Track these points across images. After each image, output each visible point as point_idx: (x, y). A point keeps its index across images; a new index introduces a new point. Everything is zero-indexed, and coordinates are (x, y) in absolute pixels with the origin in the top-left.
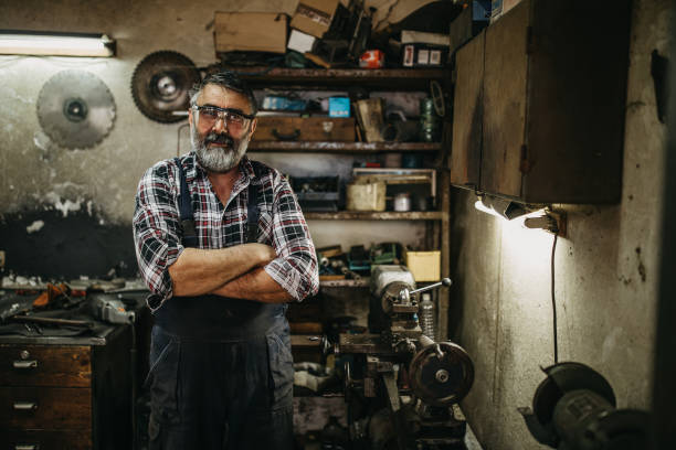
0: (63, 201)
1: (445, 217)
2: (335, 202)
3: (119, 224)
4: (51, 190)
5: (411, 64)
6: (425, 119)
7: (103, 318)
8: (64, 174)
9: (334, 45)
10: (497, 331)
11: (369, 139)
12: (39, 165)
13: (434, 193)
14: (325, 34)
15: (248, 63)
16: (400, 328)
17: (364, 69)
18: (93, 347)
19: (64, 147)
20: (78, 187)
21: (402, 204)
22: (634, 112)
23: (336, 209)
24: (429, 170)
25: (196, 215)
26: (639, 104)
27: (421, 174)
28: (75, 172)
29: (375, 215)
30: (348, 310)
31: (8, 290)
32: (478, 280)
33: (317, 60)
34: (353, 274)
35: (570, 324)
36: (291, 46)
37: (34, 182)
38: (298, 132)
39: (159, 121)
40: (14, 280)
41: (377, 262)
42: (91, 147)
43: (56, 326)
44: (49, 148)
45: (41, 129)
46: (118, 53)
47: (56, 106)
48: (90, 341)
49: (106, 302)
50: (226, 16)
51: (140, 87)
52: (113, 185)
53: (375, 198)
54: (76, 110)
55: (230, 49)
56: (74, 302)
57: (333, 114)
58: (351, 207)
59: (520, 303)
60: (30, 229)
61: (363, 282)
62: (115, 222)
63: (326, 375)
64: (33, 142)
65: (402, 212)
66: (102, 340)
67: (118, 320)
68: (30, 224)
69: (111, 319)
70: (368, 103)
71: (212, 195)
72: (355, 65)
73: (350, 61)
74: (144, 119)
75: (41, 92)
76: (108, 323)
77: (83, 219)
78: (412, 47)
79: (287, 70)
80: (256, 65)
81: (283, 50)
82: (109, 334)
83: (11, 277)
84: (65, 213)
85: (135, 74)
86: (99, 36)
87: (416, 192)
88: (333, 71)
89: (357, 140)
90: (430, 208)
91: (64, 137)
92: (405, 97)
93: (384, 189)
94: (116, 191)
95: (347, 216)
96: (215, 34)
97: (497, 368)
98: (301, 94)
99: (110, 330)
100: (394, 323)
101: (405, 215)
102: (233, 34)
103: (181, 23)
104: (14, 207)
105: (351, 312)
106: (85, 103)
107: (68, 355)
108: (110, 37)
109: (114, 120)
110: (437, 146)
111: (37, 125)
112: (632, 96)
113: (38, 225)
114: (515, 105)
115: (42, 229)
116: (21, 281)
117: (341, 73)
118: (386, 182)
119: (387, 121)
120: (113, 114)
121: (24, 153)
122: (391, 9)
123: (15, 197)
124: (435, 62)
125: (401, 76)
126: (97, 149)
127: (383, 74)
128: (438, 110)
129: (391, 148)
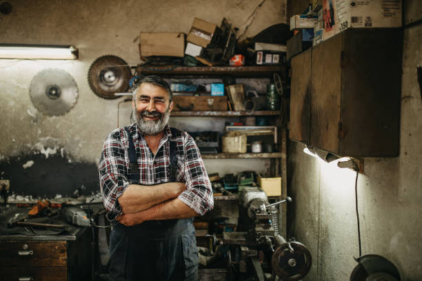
0: (46, 148)
1: (284, 156)
2: (216, 148)
3: (81, 162)
4: (38, 141)
5: (261, 63)
6: (270, 96)
7: (74, 222)
8: (46, 131)
9: (214, 52)
10: (319, 228)
11: (236, 109)
12: (31, 126)
13: (276, 141)
14: (208, 46)
15: (161, 64)
16: (261, 229)
17: (233, 66)
18: (68, 241)
19: (46, 115)
20: (55, 139)
21: (257, 148)
22: (406, 101)
23: (216, 152)
24: (272, 127)
25: (139, 160)
26: (409, 97)
27: (268, 129)
28: (53, 130)
29: (240, 156)
30: (223, 213)
31: (12, 204)
32: (306, 196)
33: (203, 61)
34: (228, 192)
35: (368, 227)
36: (187, 52)
37: (27, 137)
38: (192, 105)
39: (105, 98)
40: (15, 198)
41: (242, 184)
42: (63, 114)
43: (44, 228)
44: (37, 116)
45: (31, 104)
46: (80, 56)
47: (41, 90)
48: (66, 238)
49: (75, 213)
50: (147, 35)
51: (93, 77)
52: (77, 138)
53: (240, 145)
54: (54, 92)
55: (150, 54)
56: (54, 212)
57: (214, 93)
58: (225, 150)
59: (333, 212)
60: (25, 166)
61: (234, 197)
62: (78, 161)
63: (211, 255)
64: (27, 112)
65: (257, 153)
66: (74, 237)
67: (83, 224)
68: (25, 163)
69: (79, 223)
70: (235, 87)
71: (147, 149)
72: (227, 64)
73: (224, 61)
74: (96, 97)
75: (32, 81)
76: (76, 226)
77: (58, 159)
78: (262, 53)
79: (185, 68)
80: (166, 65)
81: (182, 55)
82: (78, 233)
83: (13, 196)
84: (47, 156)
85: (90, 69)
86: (68, 47)
87: (265, 141)
88: (214, 68)
89: (229, 110)
90: (274, 151)
91: (46, 109)
92: (257, 82)
93: (246, 139)
94: (78, 141)
95: (223, 157)
96: (140, 45)
97: (320, 251)
98: (192, 80)
99: (78, 230)
100: (257, 225)
101: (259, 155)
102: (152, 45)
103: (118, 38)
104: (15, 152)
105: (225, 214)
106: (59, 88)
107: (52, 247)
108: (74, 47)
109: (77, 98)
110: (278, 113)
111: (30, 101)
112: (404, 92)
113: (30, 163)
114: (333, 97)
115: (33, 165)
116: (20, 199)
117: (218, 69)
118: (246, 134)
119: (247, 98)
120: (76, 94)
121: (21, 119)
122: (247, 28)
123: (16, 147)
124: (276, 61)
125: (255, 70)
126: (67, 115)
127: (244, 69)
128: (278, 90)
129: (250, 114)
